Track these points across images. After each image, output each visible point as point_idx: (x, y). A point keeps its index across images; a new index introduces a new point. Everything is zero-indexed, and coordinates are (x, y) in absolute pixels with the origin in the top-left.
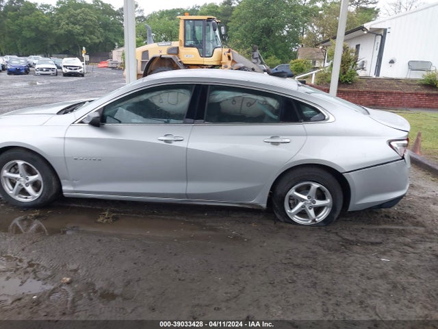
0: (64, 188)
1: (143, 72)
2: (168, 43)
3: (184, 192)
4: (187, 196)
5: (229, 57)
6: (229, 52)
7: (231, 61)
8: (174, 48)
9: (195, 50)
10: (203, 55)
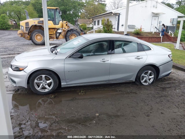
0: (62, 84)
1: (27, 32)
2: (38, 19)
3: (108, 79)
4: (109, 80)
5: (67, 25)
6: (67, 23)
7: (67, 26)
8: (41, 21)
9: (51, 22)
10: (55, 24)
